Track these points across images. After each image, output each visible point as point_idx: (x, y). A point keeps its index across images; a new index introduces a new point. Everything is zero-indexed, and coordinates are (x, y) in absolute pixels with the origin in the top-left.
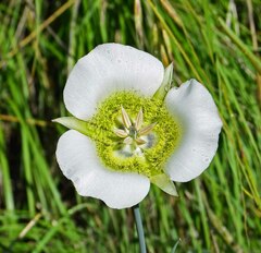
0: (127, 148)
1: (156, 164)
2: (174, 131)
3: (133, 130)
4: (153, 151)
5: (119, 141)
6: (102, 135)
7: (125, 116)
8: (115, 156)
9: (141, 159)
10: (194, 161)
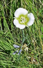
0: (22, 21)
1: (26, 23)
2: (28, 19)
3: (23, 19)
4: (26, 22)
5: (21, 20)
6: (19, 20)
7: (22, 17)
8: (21, 22)
9: (24, 23)
10: (31, 23)
